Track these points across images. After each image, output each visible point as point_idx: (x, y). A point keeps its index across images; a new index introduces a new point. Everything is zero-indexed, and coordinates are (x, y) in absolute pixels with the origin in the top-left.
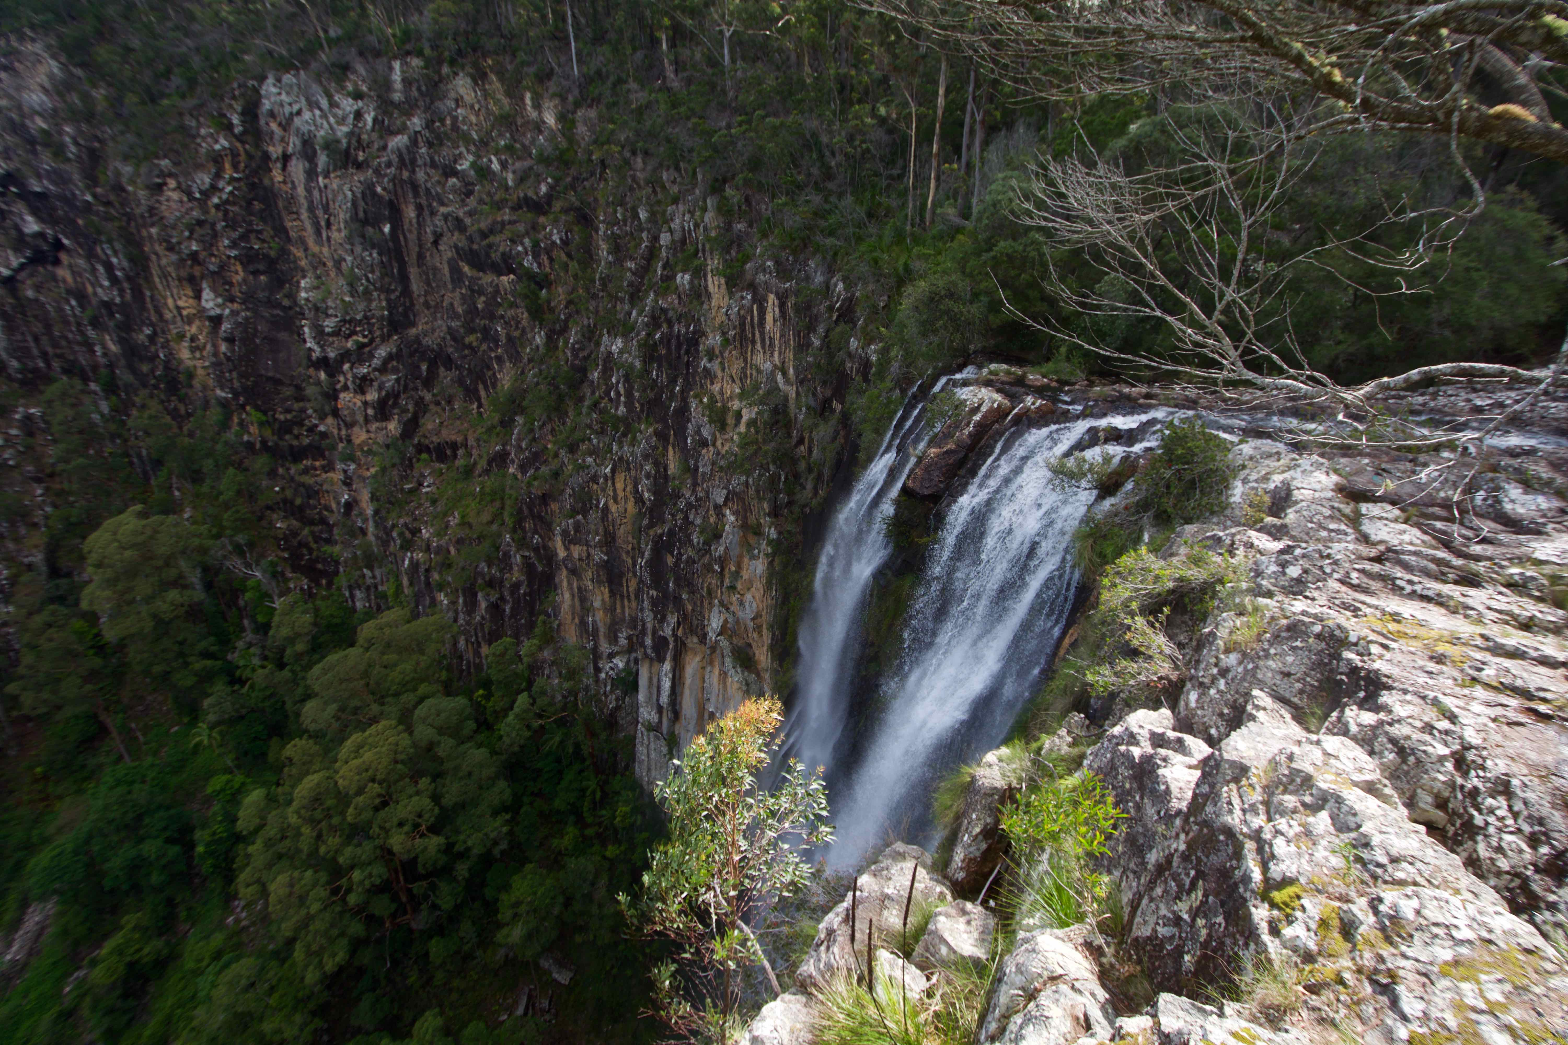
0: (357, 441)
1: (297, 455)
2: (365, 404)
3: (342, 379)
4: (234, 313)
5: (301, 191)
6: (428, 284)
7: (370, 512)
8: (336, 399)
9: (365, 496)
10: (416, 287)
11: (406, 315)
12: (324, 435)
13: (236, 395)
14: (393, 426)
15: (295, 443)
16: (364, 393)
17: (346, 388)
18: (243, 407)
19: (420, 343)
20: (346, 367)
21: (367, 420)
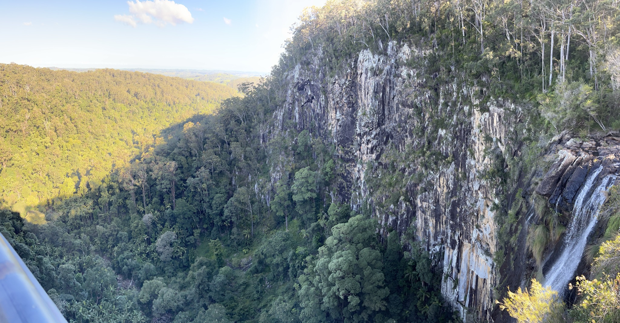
0: (363, 159)
1: (348, 161)
2: (368, 148)
3: (363, 140)
4: (343, 119)
5: (363, 84)
6: (389, 111)
7: (363, 182)
8: (361, 146)
9: (362, 176)
10: (386, 113)
11: (382, 122)
12: (356, 156)
13: (338, 142)
14: (374, 156)
15: (348, 157)
16: (368, 145)
17: (364, 143)
18: (339, 145)
19: (385, 131)
20: (365, 136)
21: (367, 153)
